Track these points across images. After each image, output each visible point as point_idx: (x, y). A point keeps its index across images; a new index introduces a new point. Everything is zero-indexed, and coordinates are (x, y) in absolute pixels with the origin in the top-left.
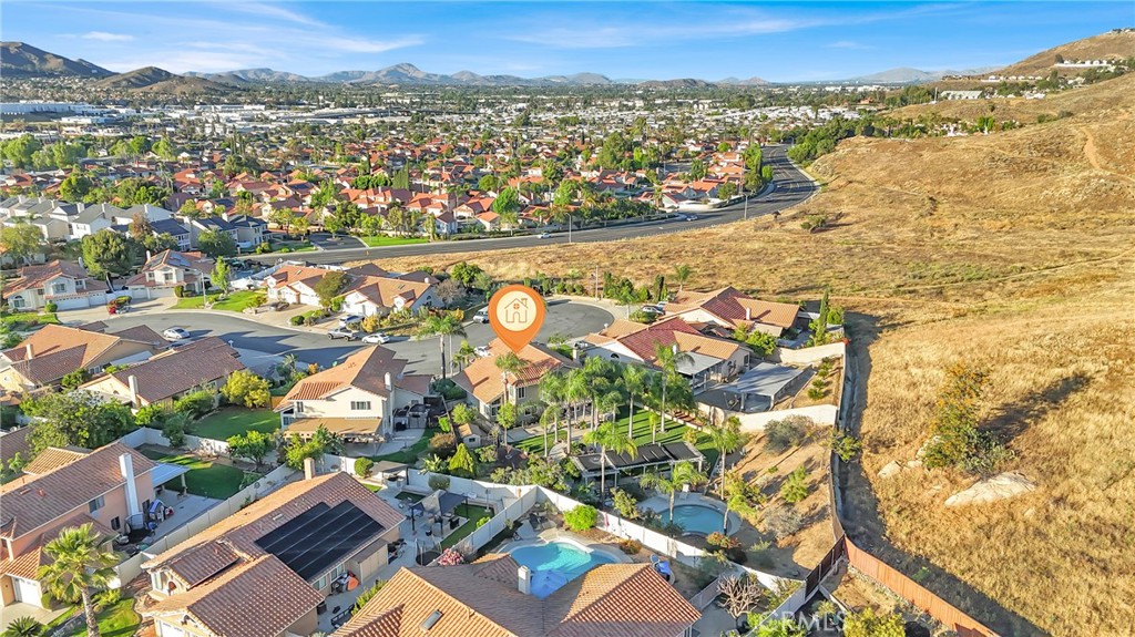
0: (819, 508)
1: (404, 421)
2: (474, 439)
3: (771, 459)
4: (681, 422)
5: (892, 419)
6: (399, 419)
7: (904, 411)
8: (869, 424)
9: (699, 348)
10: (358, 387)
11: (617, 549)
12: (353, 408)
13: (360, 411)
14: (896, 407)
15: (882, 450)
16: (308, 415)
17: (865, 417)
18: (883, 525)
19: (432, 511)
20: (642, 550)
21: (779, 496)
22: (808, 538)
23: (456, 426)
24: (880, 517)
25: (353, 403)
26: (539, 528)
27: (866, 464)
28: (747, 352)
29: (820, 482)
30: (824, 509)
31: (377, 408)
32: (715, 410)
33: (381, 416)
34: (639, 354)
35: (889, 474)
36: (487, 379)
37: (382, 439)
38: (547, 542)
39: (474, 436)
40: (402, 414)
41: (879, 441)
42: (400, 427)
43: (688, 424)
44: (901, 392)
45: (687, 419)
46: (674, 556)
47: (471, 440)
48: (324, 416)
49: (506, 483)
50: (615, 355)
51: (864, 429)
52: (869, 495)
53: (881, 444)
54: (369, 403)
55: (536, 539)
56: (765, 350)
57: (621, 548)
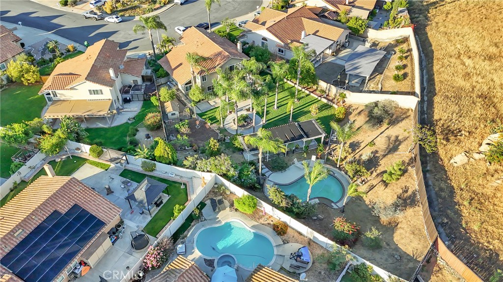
0: (410, 192)
1: (128, 97)
2: (174, 114)
3: (369, 133)
4: (307, 92)
5: (456, 109)
6: (125, 96)
7: (465, 102)
8: (441, 112)
9: (318, 31)
10: (91, 81)
11: (270, 230)
12: (91, 94)
13: (96, 95)
14: (458, 98)
15: (452, 138)
16: (62, 99)
17: (436, 105)
18: (459, 214)
19: (141, 202)
20: (289, 230)
21: (378, 172)
22: (404, 221)
23: (162, 103)
24: (457, 207)
25: (90, 91)
26: (217, 210)
27: (441, 152)
28: (348, 32)
29: (409, 164)
30: (414, 194)
31: (107, 93)
32: (330, 86)
33: (111, 98)
34: (280, 39)
35: (459, 164)
36: (181, 64)
37: (115, 112)
38: (223, 223)
39: (174, 112)
40: (127, 92)
41: (450, 130)
42: (126, 101)
43: (312, 94)
44: (460, 82)
45: (311, 90)
46: (312, 238)
47: (172, 114)
48: (72, 99)
49: (194, 168)
50: (264, 39)
51: (436, 117)
52: (446, 182)
53: (450, 134)
54: (101, 90)
55: (215, 220)
56: (359, 31)
57: (274, 229)
